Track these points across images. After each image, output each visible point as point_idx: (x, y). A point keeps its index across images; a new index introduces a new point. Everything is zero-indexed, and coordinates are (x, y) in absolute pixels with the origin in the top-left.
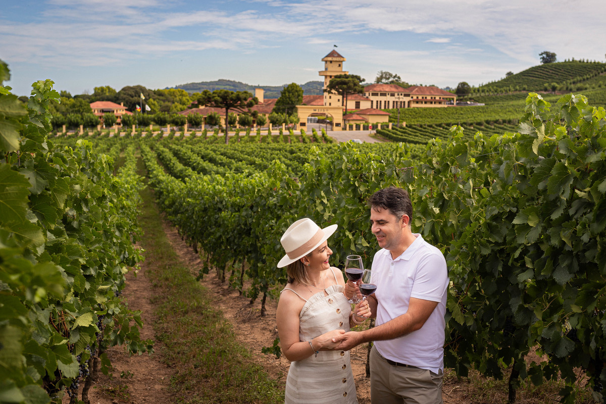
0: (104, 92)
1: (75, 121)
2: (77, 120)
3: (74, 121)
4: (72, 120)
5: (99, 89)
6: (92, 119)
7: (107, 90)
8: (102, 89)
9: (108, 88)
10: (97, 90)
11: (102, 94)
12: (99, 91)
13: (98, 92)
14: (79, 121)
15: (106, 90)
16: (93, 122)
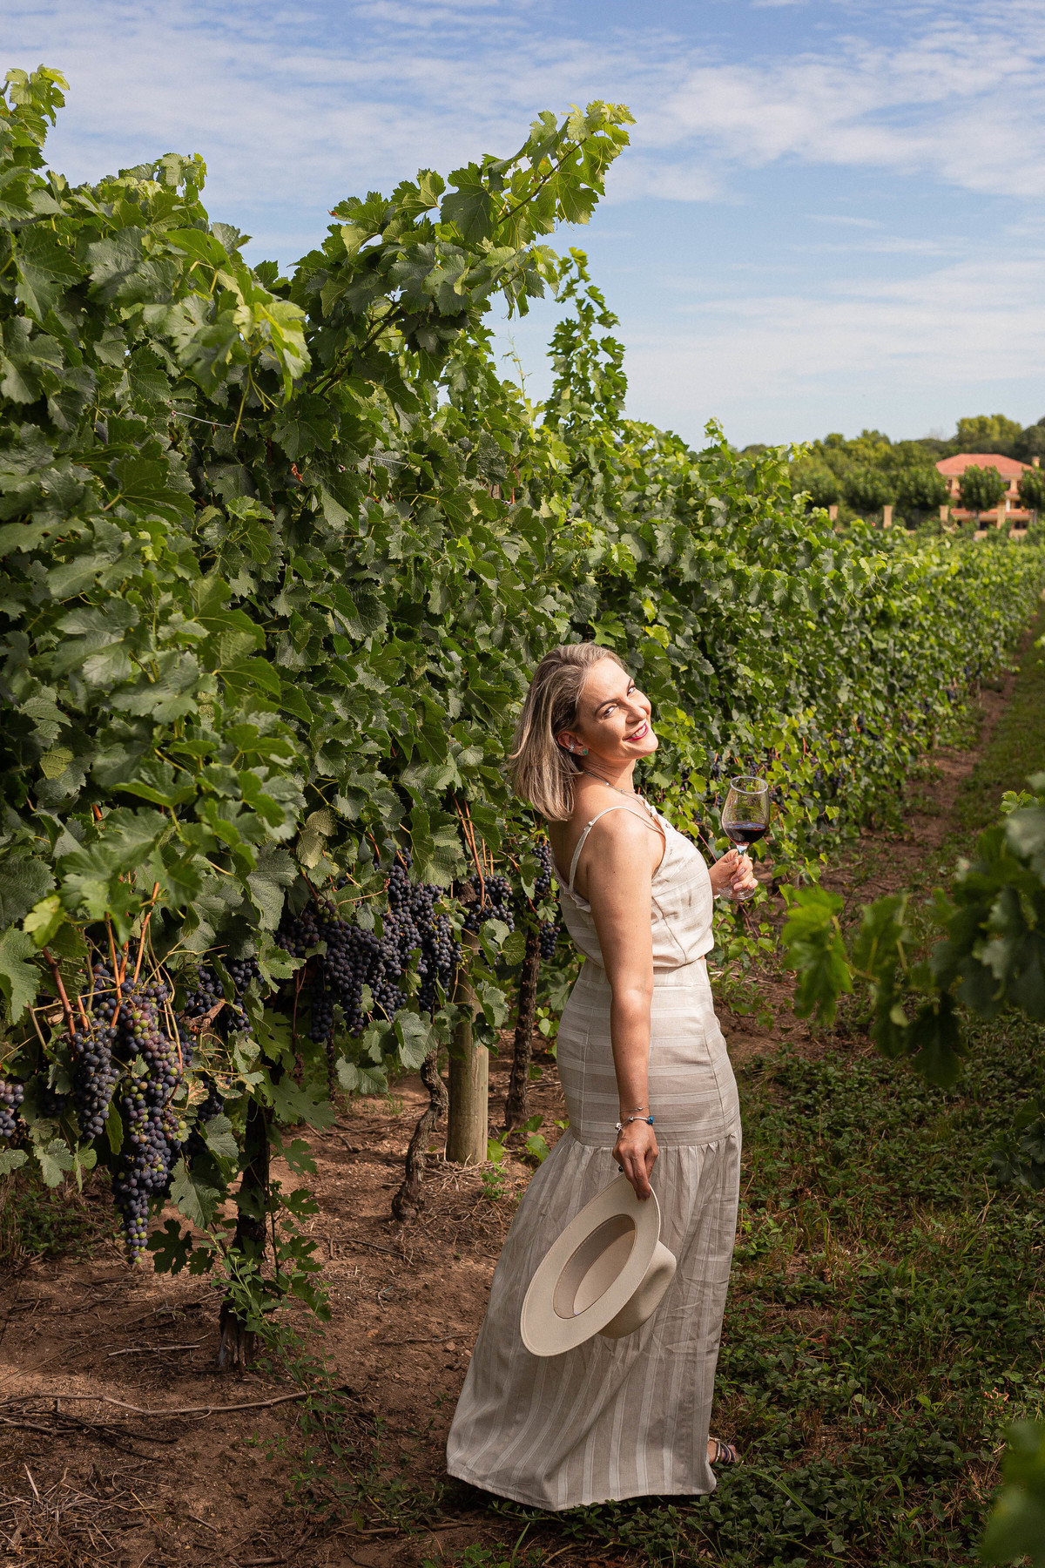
0: (988, 431)
1: (870, 492)
2: (875, 490)
3: (866, 491)
4: (861, 487)
5: (970, 422)
6: (925, 487)
7: (997, 428)
8: (982, 424)
9: (1000, 420)
10: (967, 426)
11: (980, 438)
12: (973, 430)
13: (969, 434)
14: (883, 491)
15: (992, 428)
16: (925, 497)
